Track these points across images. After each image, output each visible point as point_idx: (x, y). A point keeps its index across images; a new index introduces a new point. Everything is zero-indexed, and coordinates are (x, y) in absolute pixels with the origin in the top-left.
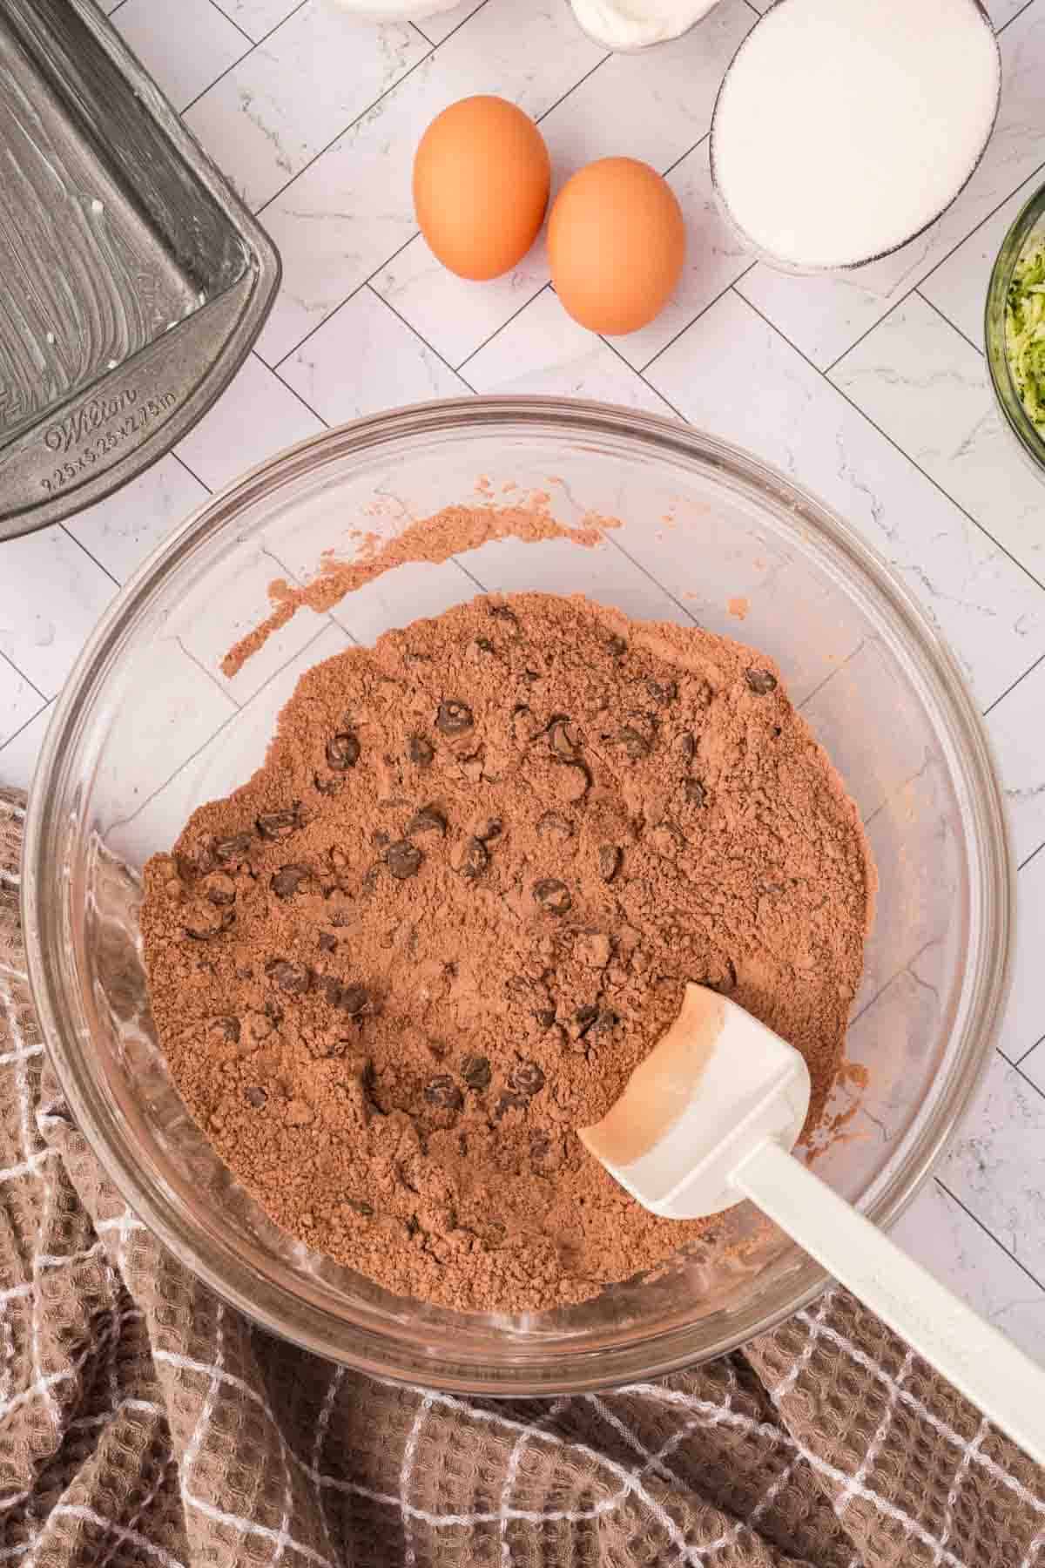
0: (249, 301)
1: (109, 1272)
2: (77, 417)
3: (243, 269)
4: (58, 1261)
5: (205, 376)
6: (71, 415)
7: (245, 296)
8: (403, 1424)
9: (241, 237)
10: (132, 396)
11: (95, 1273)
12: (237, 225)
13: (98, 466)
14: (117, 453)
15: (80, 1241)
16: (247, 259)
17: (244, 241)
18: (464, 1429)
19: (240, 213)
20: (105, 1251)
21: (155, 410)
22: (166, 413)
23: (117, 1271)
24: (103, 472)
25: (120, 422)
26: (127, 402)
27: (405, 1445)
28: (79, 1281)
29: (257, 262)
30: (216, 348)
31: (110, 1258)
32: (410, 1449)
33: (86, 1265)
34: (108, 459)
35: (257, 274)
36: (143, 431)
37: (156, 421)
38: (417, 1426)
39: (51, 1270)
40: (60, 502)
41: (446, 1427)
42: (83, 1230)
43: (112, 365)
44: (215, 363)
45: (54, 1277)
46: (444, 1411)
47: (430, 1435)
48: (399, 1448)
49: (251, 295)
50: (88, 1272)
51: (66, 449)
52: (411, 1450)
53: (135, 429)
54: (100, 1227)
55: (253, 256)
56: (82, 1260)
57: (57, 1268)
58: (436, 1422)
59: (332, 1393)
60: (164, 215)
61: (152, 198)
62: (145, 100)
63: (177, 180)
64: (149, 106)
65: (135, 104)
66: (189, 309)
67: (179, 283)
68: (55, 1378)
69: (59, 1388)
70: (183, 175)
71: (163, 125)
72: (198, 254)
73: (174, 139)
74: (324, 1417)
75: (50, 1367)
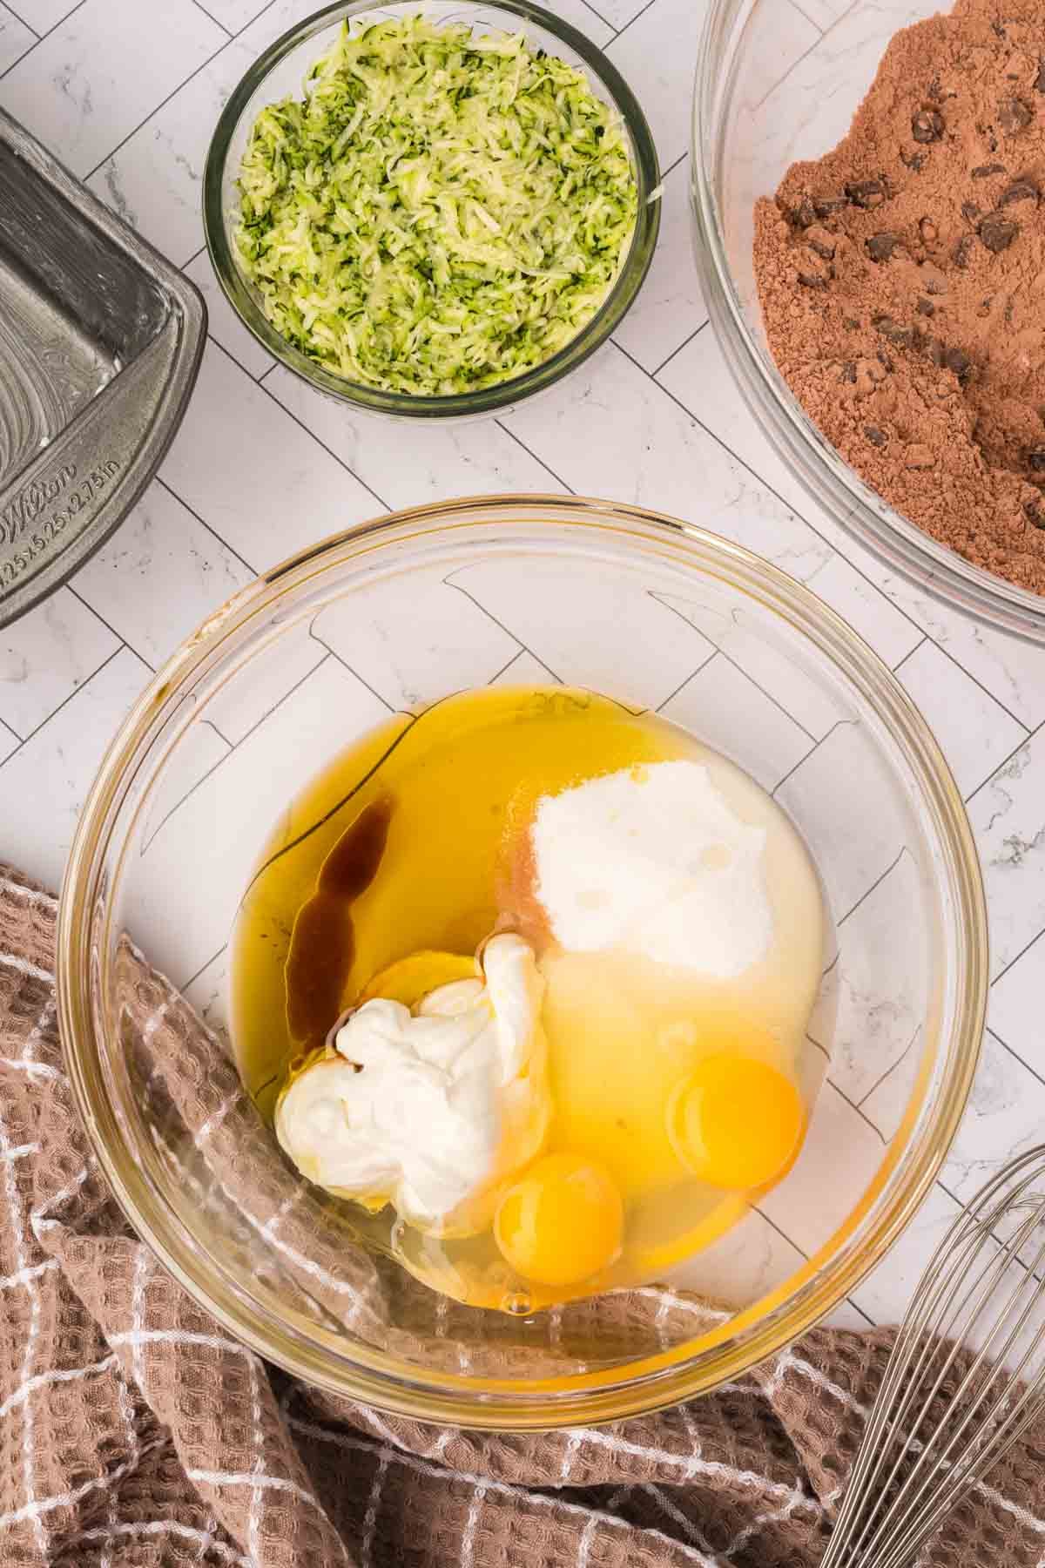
0: (178, 349)
1: (123, 1387)
2: (18, 503)
3: (164, 318)
4: (67, 1375)
5: (146, 437)
7: (173, 344)
8: (459, 1516)
9: (157, 282)
10: (71, 470)
11: (108, 1390)
12: (150, 269)
13: (51, 551)
14: (68, 533)
15: (90, 1352)
16: (167, 305)
17: (161, 286)
18: (526, 1517)
19: (151, 257)
20: (119, 1368)
21: (99, 481)
22: (112, 483)
23: (132, 1388)
24: (57, 555)
25: (65, 501)
26: (68, 478)
27: (461, 1540)
28: (90, 1399)
29: (179, 307)
30: (152, 404)
31: (124, 1373)
32: (467, 1545)
33: (99, 1381)
34: (57, 544)
35: (180, 319)
36: (91, 507)
37: (103, 494)
38: (473, 1519)
39: (60, 1386)
40: (16, 596)
41: (507, 1517)
42: (91, 1341)
44: (152, 422)
45: (63, 1394)
46: (500, 1500)
47: (486, 1526)
48: (456, 1541)
49: (179, 341)
50: (101, 1388)
52: (469, 1545)
53: (82, 505)
54: (113, 1340)
55: (173, 301)
56: (93, 1376)
57: (68, 1384)
58: (493, 1512)
59: (376, 1491)
60: (63, 282)
61: (45, 266)
62: (27, 157)
63: (75, 236)
64: (34, 164)
65: (16, 165)
66: (105, 378)
67: (89, 352)
68: (50, 1504)
69: (52, 1515)
70: (82, 231)
71: (50, 179)
72: (106, 315)
73: (67, 194)
74: (370, 1517)
75: (45, 1491)
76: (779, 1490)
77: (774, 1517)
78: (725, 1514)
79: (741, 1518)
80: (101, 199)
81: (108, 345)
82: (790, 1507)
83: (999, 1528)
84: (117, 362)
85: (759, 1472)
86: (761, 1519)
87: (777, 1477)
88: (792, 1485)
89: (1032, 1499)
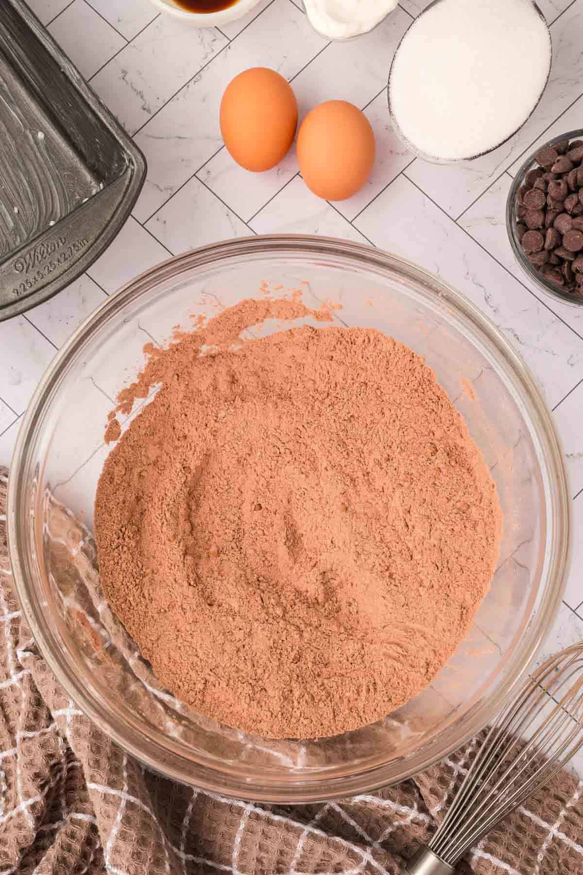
0: (128, 186)
1: (60, 740)
2: (32, 253)
3: (125, 167)
4: (30, 734)
5: (105, 229)
6: (29, 252)
7: (127, 183)
8: (233, 825)
9: (124, 150)
10: (63, 241)
11: (52, 740)
12: (121, 141)
13: (45, 281)
14: (56, 272)
15: (43, 723)
16: (127, 162)
17: (126, 152)
18: (270, 827)
19: (122, 135)
20: (57, 729)
21: (77, 248)
22: (84, 249)
23: (65, 739)
24: (48, 284)
25: (57, 256)
26: (61, 244)
27: (235, 836)
28: (43, 746)
29: (133, 164)
30: (111, 212)
31: (60, 731)
32: (238, 839)
33: (47, 736)
34: (50, 277)
35: (133, 170)
36: (70, 261)
37: (78, 255)
38: (242, 826)
39: (26, 740)
40: (24, 301)
41: (259, 827)
42: (44, 716)
43: (52, 223)
44: (109, 222)
45: (29, 743)
46: (258, 817)
47: (249, 830)
48: (231, 838)
49: (130, 182)
50: (48, 740)
51: (27, 272)
52: (239, 840)
53: (65, 259)
54: (55, 714)
55: (130, 161)
56: (44, 734)
57: (30, 739)
58: (254, 823)
59: (190, 807)
60: (79, 139)
61: (72, 129)
62: (68, 73)
63: (87, 118)
64: (70, 77)
65: (62, 76)
66: (94, 192)
67: (88, 177)
68: (31, 801)
69: (33, 807)
70: (90, 116)
71: (78, 87)
72: (98, 161)
73: (84, 95)
74: (186, 821)
75: (27, 795)
76: (404, 809)
77: (402, 823)
78: (377, 822)
79: (386, 823)
80: (102, 101)
81: (98, 176)
82: (411, 818)
83: (523, 825)
84: (101, 185)
85: (394, 800)
86: (396, 823)
87: (403, 803)
88: (411, 807)
89: (540, 811)
